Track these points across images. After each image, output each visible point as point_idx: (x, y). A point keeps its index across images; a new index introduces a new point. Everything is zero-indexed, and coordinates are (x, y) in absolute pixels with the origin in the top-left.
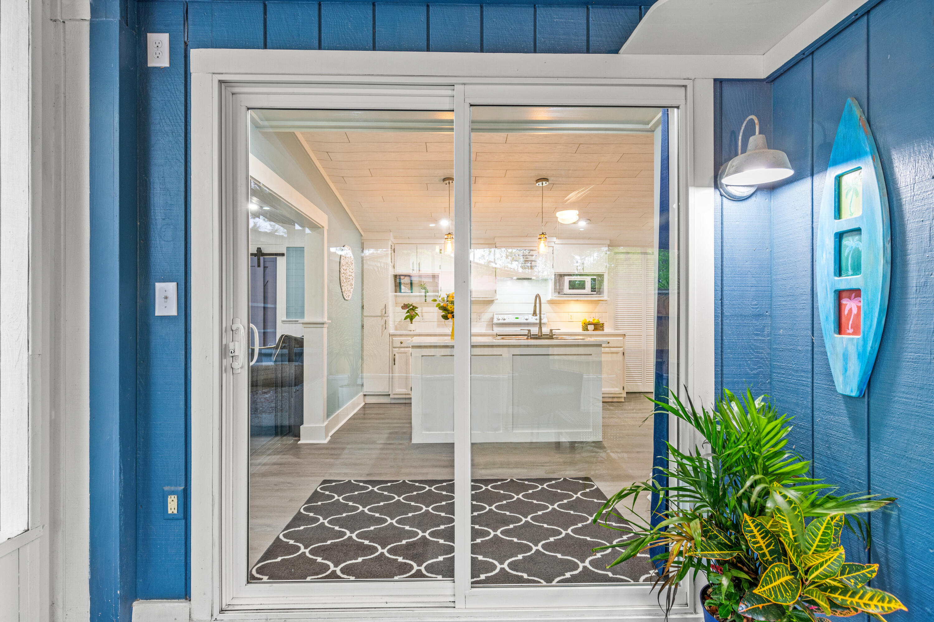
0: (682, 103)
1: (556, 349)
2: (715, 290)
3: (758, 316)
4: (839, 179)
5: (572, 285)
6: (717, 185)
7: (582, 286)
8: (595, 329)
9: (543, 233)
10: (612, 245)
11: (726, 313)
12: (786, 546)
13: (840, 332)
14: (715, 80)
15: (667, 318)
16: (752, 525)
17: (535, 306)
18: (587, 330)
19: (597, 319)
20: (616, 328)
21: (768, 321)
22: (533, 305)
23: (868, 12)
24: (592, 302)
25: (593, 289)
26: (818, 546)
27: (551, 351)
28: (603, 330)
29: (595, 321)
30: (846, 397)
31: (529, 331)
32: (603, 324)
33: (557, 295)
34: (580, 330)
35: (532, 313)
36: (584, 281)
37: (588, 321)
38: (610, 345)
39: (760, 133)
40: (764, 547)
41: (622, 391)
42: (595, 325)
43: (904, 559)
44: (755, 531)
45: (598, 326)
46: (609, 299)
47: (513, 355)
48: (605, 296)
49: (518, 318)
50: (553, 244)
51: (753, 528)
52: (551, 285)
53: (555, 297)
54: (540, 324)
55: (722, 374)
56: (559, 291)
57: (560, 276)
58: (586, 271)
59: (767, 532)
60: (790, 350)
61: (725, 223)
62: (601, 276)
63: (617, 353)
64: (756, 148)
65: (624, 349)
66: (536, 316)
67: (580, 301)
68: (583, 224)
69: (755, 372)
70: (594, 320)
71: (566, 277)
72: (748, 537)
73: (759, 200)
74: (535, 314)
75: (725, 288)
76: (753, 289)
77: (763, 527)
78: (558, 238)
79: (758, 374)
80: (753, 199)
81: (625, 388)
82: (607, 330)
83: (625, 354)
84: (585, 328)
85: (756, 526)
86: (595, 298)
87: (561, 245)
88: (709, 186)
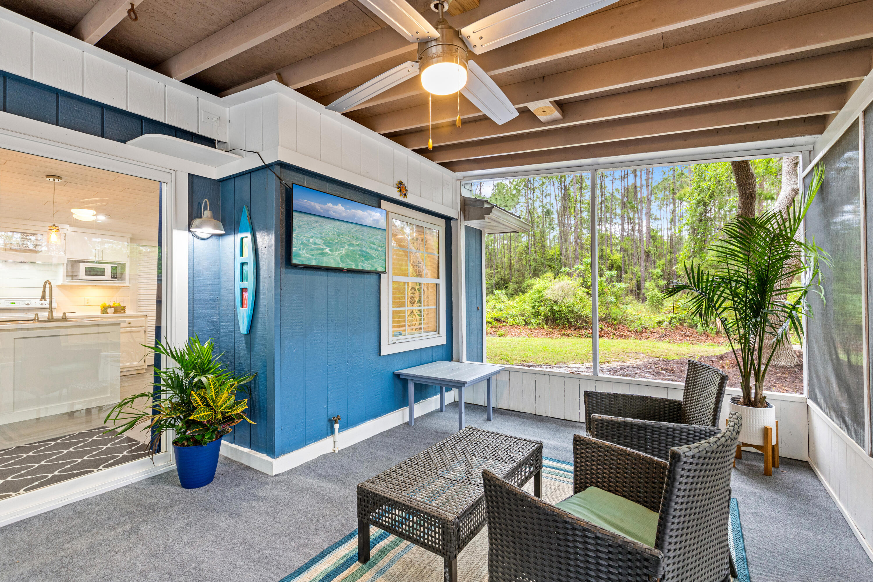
0: (169, 182)
1: (69, 330)
2: (189, 286)
3: (213, 300)
4: (242, 239)
5: (89, 271)
6: (189, 231)
7: (101, 272)
8: (115, 312)
9: (54, 225)
10: (133, 240)
11: (195, 298)
12: (208, 399)
13: (242, 307)
14: (189, 174)
15: (161, 301)
16: (195, 396)
17: (44, 291)
18: (107, 313)
19: (118, 303)
20: (138, 310)
21: (218, 302)
22: (42, 290)
23: (250, 173)
24: (111, 287)
25: (114, 276)
26: (215, 390)
27: (63, 332)
28: (124, 312)
29: (116, 305)
30: (244, 334)
31: (37, 315)
32: (124, 307)
33: (69, 279)
34: (99, 313)
35: (40, 297)
36: (104, 269)
37: (107, 305)
38: (131, 325)
39: (210, 210)
40: (201, 404)
41: (142, 363)
42: (115, 308)
43: (259, 395)
44: (197, 398)
45: (118, 309)
46: (130, 285)
47: (15, 339)
48: (127, 283)
49: (14, 303)
50: (65, 231)
51: (196, 397)
52: (62, 271)
53: (68, 282)
54: (51, 309)
55: (193, 331)
56: (72, 275)
57: (74, 264)
58: (105, 259)
59: (202, 397)
60: (227, 316)
61: (195, 251)
62: (123, 266)
63: (139, 331)
64: (207, 217)
65: (145, 328)
66: (45, 300)
67: (99, 286)
68: (102, 218)
69: (211, 328)
70: (114, 304)
71: (81, 264)
72: (193, 401)
73: (213, 240)
74: (43, 298)
75: (195, 285)
76: (210, 286)
77: (200, 395)
78: (71, 225)
79: (213, 330)
80: (210, 239)
81: (146, 361)
82: (128, 312)
83: (147, 332)
84: (105, 310)
85: (197, 396)
86: (117, 283)
87: (76, 233)
88: (185, 230)
